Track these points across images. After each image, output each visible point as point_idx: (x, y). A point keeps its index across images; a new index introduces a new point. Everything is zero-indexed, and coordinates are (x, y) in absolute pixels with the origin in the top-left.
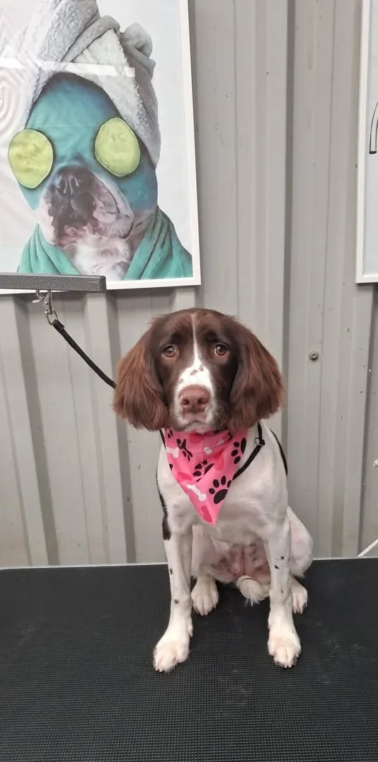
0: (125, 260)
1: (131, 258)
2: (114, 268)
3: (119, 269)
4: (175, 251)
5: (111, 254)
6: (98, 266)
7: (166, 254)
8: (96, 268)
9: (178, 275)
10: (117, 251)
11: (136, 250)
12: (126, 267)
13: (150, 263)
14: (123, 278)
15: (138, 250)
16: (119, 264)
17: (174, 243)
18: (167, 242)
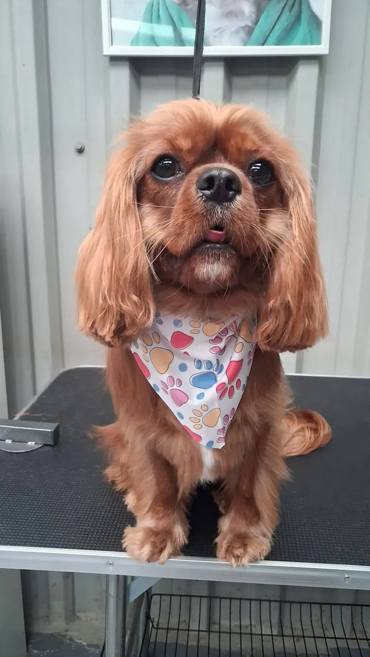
0: (250, 24)
1: (256, 22)
2: (237, 32)
3: (242, 35)
4: (304, 16)
5: (237, 16)
6: (222, 29)
7: (292, 20)
8: (219, 31)
9: (304, 42)
10: (243, 13)
11: (263, 13)
12: (249, 31)
13: (276, 28)
14: (245, 44)
15: (265, 13)
16: (243, 28)
17: (304, 7)
18: (296, 7)
